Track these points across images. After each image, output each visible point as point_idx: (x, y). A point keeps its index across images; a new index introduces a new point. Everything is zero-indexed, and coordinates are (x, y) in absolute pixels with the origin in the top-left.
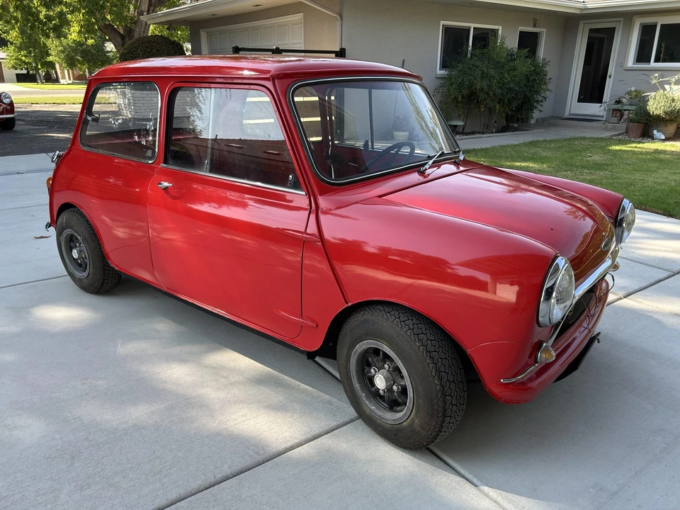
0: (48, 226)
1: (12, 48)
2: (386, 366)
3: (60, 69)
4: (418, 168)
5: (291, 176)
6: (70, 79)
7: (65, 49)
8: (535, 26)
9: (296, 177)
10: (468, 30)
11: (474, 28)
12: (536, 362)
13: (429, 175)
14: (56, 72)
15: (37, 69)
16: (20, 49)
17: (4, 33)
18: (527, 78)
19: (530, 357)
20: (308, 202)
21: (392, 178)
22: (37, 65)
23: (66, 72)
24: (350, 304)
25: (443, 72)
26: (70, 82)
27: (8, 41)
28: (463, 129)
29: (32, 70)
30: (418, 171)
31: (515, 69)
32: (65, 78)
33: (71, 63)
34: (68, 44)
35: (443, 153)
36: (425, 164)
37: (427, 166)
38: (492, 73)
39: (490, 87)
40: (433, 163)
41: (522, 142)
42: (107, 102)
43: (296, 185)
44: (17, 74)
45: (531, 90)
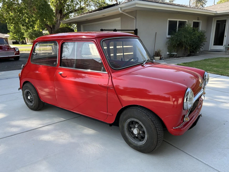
0: (19, 89)
1: (11, 33)
2: (136, 126)
3: (27, 40)
4: (141, 64)
5: (102, 68)
6: (30, 43)
7: (29, 33)
8: (198, 20)
9: (104, 68)
10: (177, 22)
11: (179, 21)
12: (184, 122)
13: (144, 66)
14: (26, 41)
15: (19, 40)
16: (14, 33)
17: (9, 28)
18: (199, 37)
19: (181, 120)
20: (108, 75)
21: (134, 67)
22: (20, 39)
23: (29, 40)
24: (123, 107)
25: (169, 36)
26: (30, 44)
27: (10, 31)
28: (176, 56)
29: (18, 40)
30: (141, 65)
31: (195, 35)
32: (28, 43)
33: (31, 38)
34: (30, 31)
35: (148, 60)
36: (144, 63)
37: (144, 64)
38: (188, 36)
39: (187, 41)
40: (146, 63)
41: (201, 60)
42: (46, 50)
43: (104, 71)
44: (13, 42)
45: (200, 42)
